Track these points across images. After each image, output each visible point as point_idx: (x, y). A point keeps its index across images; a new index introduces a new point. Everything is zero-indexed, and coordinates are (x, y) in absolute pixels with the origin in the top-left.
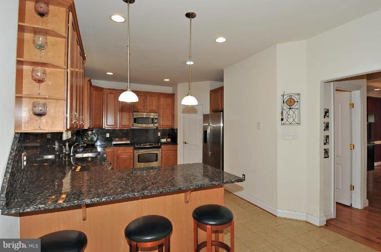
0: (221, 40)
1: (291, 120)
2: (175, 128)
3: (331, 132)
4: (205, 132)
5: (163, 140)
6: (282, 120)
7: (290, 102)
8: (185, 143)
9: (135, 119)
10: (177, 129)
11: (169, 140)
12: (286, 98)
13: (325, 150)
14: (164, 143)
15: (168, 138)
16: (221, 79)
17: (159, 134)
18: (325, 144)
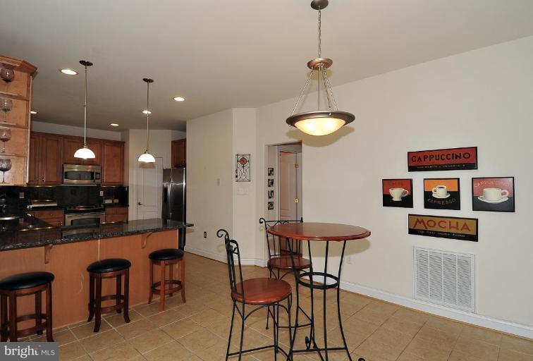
0: (179, 99)
1: (244, 178)
2: (125, 185)
3: (276, 188)
4: (165, 190)
5: (108, 202)
6: (237, 177)
7: (243, 161)
8: (140, 204)
9: (66, 173)
10: (128, 187)
11: (116, 201)
12: (240, 158)
13: (269, 203)
14: (110, 205)
15: (115, 198)
16: (184, 129)
17: (102, 193)
18: (269, 198)
